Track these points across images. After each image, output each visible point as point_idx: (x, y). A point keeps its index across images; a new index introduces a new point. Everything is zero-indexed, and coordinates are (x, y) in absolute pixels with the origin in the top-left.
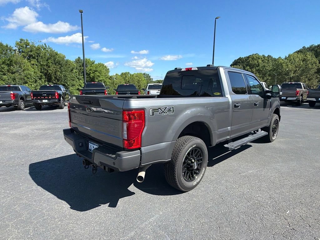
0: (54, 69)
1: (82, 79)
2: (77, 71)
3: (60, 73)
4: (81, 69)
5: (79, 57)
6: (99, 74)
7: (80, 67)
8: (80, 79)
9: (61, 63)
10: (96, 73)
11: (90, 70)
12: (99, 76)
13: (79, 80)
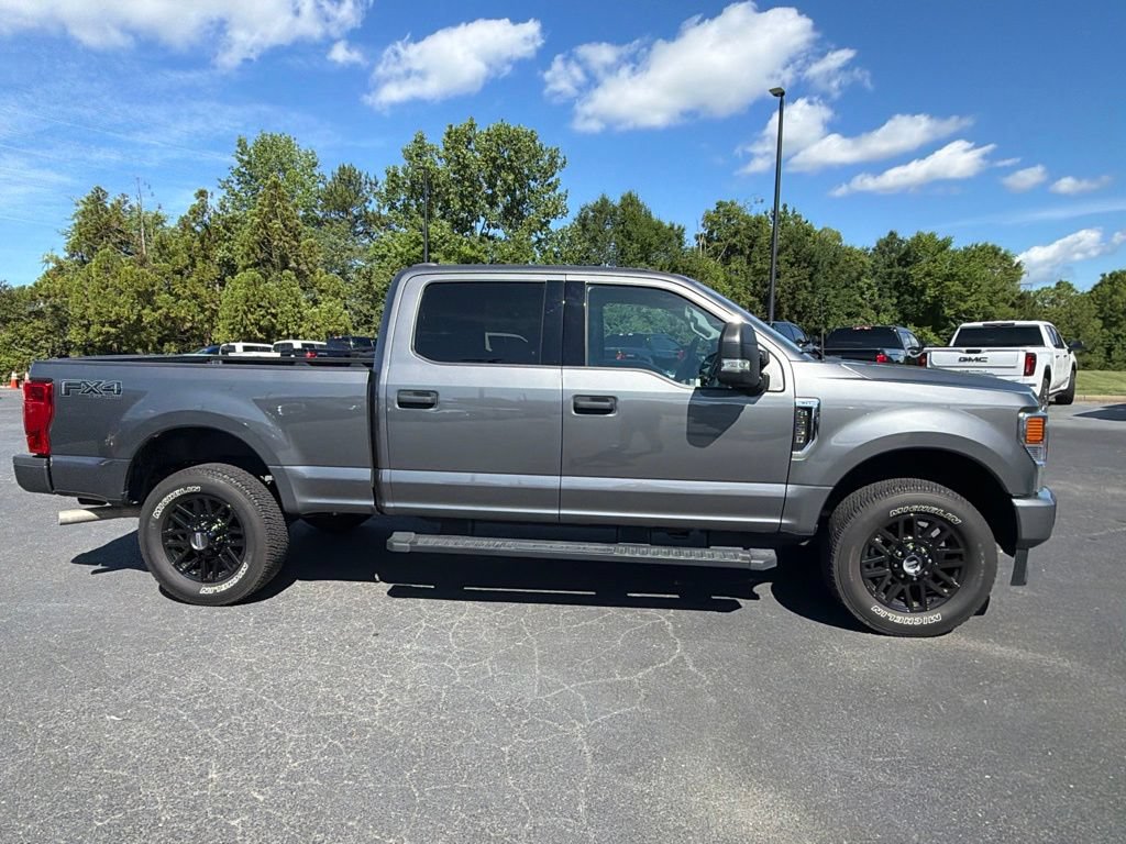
0: (791, 281)
1: (891, 308)
2: (873, 282)
3: (810, 292)
4: (891, 274)
5: (891, 233)
6: (960, 288)
7: (890, 265)
8: (884, 311)
9: (814, 260)
10: (947, 283)
11: (928, 274)
12: (962, 298)
13: (878, 313)
